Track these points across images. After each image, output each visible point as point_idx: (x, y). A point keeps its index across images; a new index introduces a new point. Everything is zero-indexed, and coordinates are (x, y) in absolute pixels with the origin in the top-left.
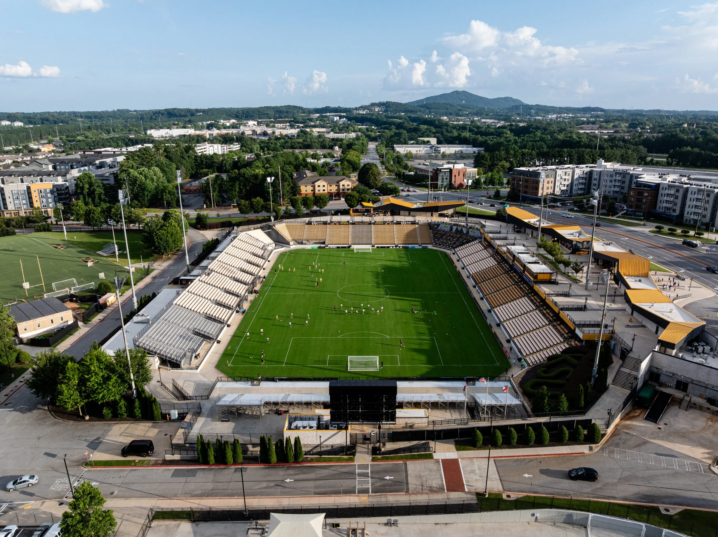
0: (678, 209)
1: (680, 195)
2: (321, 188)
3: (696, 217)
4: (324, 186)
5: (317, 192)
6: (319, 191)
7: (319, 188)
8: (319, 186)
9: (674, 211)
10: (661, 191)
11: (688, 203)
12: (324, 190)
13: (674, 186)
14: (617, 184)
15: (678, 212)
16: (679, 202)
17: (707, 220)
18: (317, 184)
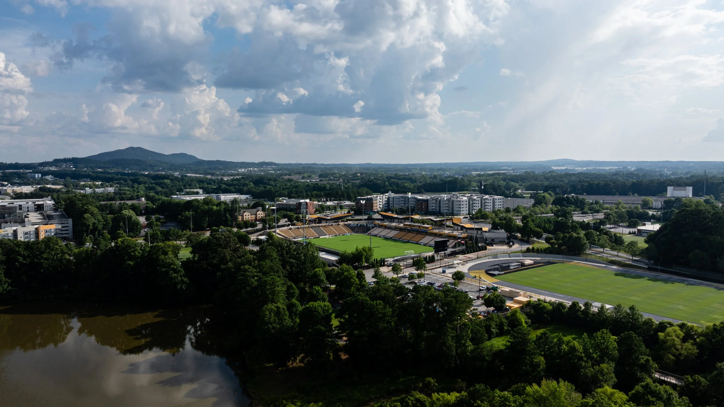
0: (438, 209)
1: (438, 203)
2: (247, 217)
3: (446, 211)
4: (248, 215)
5: (244, 219)
6: (246, 218)
7: (246, 217)
8: (246, 215)
9: (436, 210)
10: (429, 202)
11: (442, 206)
12: (248, 218)
13: (435, 199)
14: (402, 202)
15: (438, 210)
16: (438, 205)
17: (451, 211)
18: (245, 214)
